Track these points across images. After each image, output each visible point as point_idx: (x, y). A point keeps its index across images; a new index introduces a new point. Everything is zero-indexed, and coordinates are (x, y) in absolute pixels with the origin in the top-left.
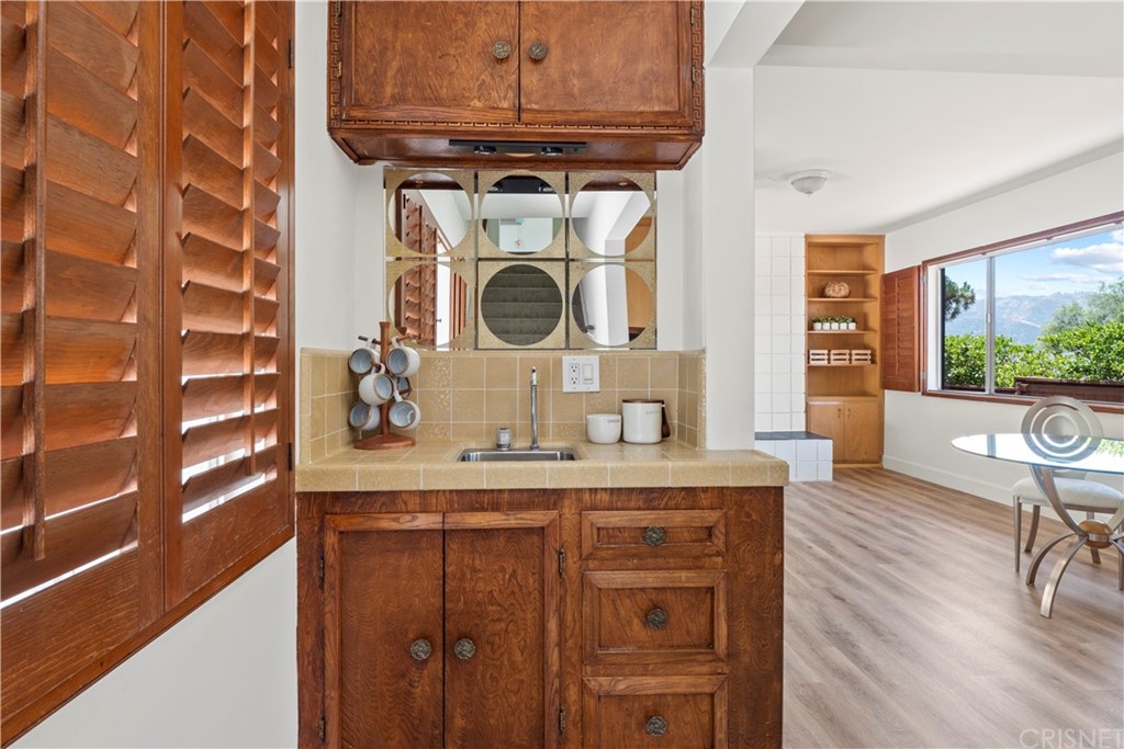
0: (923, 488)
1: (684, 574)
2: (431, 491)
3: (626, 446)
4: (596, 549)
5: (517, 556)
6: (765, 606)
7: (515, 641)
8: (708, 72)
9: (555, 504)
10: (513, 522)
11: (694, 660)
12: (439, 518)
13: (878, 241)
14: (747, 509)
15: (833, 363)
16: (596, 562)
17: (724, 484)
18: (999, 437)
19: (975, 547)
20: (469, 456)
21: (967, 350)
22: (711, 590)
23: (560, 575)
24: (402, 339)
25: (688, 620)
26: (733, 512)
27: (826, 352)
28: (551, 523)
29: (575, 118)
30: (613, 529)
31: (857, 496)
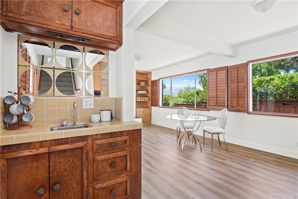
0: (159, 127)
1: (120, 153)
2: (44, 141)
3: (101, 123)
4: (98, 150)
5: (74, 156)
6: (138, 157)
7: (73, 181)
8: (123, 29)
9: (85, 140)
10: (73, 146)
11: (122, 174)
12: (47, 149)
13: (150, 73)
14: (134, 135)
15: (142, 100)
16: (97, 154)
17: (129, 129)
18: (172, 116)
19: (170, 138)
20: (53, 129)
21: (166, 98)
22: (126, 156)
23: (87, 159)
24: (26, 93)
25: (121, 164)
26: (131, 136)
27: (140, 98)
28: (84, 145)
29: (89, 33)
30: (102, 144)
31: (147, 131)
